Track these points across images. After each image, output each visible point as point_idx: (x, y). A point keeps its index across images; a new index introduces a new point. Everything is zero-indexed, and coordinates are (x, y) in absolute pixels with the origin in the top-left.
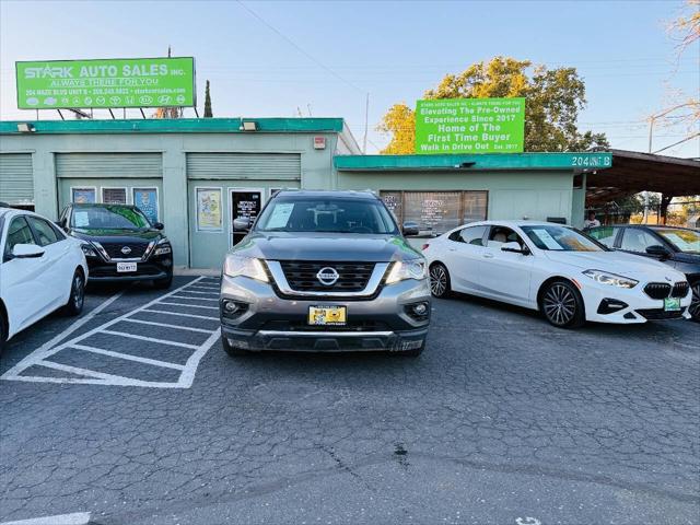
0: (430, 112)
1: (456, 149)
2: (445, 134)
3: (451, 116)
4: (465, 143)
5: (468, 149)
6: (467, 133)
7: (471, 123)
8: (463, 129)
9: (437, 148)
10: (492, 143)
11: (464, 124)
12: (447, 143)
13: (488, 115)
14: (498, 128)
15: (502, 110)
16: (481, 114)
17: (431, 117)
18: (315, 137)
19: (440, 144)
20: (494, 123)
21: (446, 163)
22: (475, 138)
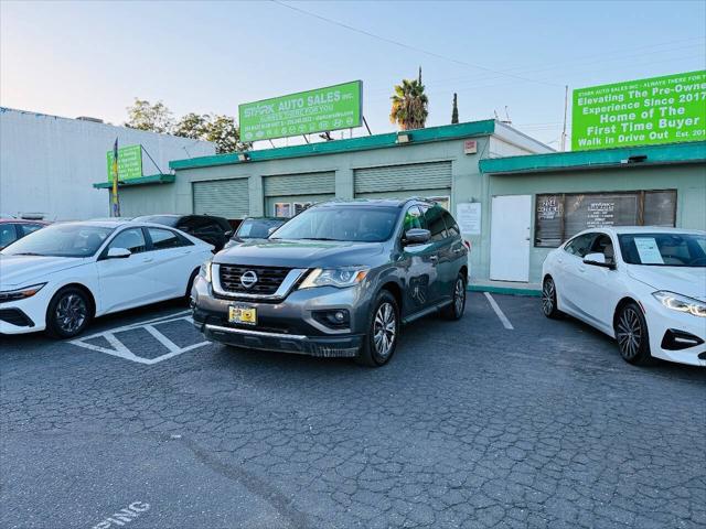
0: (590, 102)
1: (622, 141)
2: (610, 124)
3: (616, 103)
4: (635, 133)
5: (640, 140)
6: (638, 120)
7: (643, 109)
8: (632, 116)
9: (599, 142)
10: (672, 131)
11: (633, 110)
12: (611, 135)
13: (668, 97)
14: (681, 111)
15: (689, 88)
16: (658, 96)
17: (591, 106)
18: (467, 141)
19: (603, 137)
20: (676, 106)
21: (610, 159)
22: (649, 126)
